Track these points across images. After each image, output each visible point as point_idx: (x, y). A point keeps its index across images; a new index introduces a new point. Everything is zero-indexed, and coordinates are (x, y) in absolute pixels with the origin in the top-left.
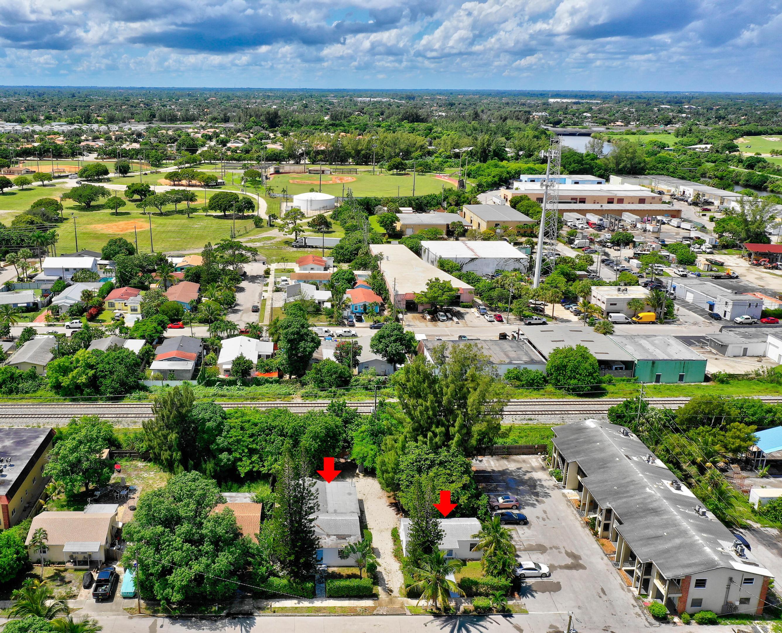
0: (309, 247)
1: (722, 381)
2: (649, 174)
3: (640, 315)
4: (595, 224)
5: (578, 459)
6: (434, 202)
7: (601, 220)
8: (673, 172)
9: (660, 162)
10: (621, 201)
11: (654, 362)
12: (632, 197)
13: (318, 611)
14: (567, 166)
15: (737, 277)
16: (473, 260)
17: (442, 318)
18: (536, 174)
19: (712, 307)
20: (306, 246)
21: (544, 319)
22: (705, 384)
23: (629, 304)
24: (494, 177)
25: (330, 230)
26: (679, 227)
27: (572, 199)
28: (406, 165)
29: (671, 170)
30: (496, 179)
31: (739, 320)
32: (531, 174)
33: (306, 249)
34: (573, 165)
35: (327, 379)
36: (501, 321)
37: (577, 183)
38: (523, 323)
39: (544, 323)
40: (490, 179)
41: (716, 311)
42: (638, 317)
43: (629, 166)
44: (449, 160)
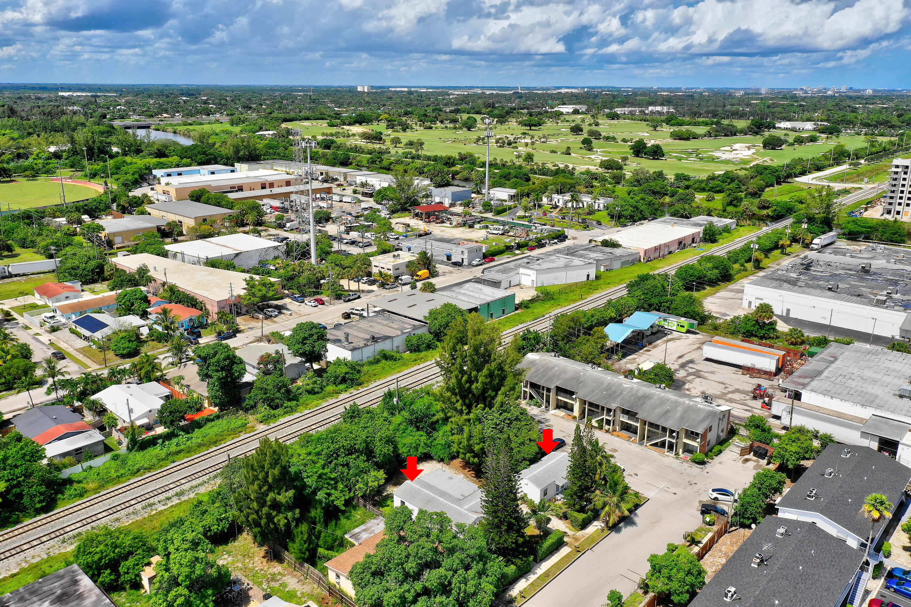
0: (16, 276)
1: (527, 307)
2: (264, 159)
3: (419, 273)
4: (278, 208)
5: (558, 384)
6: (102, 206)
7: (283, 203)
8: (284, 156)
9: (270, 148)
10: (272, 185)
11: (488, 304)
12: (279, 181)
13: (549, 576)
14: (194, 158)
15: (431, 233)
16: (237, 255)
17: (273, 314)
18: (167, 168)
19: (449, 258)
20: (11, 276)
21: (358, 294)
22: (516, 312)
23: (407, 266)
24: (133, 174)
25: (14, 253)
26: (341, 201)
27: (231, 188)
28: (10, 170)
29: (282, 154)
30: (137, 176)
31: (475, 263)
32: (163, 168)
33: (15, 279)
34: (200, 156)
35: (278, 395)
36: (323, 304)
37: (213, 173)
38: (342, 301)
39: (359, 297)
40: (130, 177)
41: (454, 260)
42: (417, 276)
43: (247, 153)
44: (50, 161)
